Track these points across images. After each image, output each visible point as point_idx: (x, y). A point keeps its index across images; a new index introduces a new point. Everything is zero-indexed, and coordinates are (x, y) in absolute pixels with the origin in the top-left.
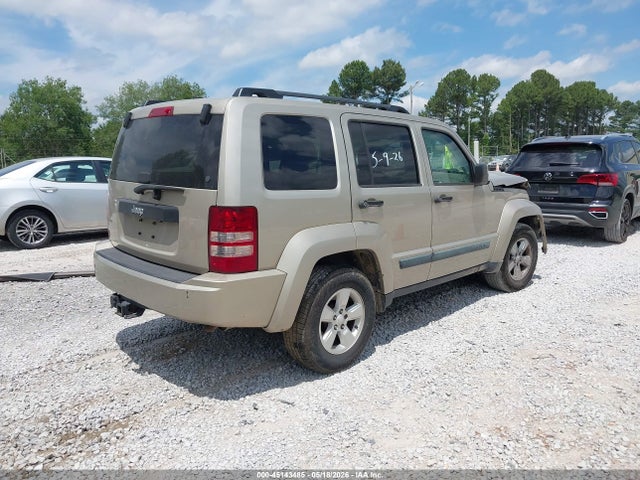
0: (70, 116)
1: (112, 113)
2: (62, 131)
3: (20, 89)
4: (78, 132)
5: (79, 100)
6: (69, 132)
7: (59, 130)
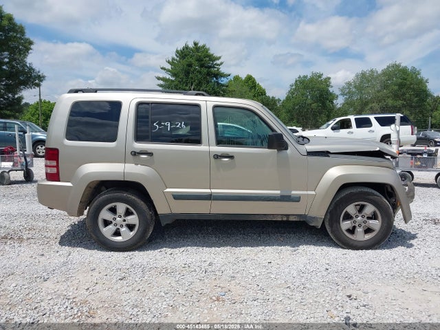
0: (321, 95)
1: (349, 93)
2: (314, 105)
3: (296, 81)
4: (324, 106)
5: (328, 86)
6: (318, 106)
7: (313, 105)
